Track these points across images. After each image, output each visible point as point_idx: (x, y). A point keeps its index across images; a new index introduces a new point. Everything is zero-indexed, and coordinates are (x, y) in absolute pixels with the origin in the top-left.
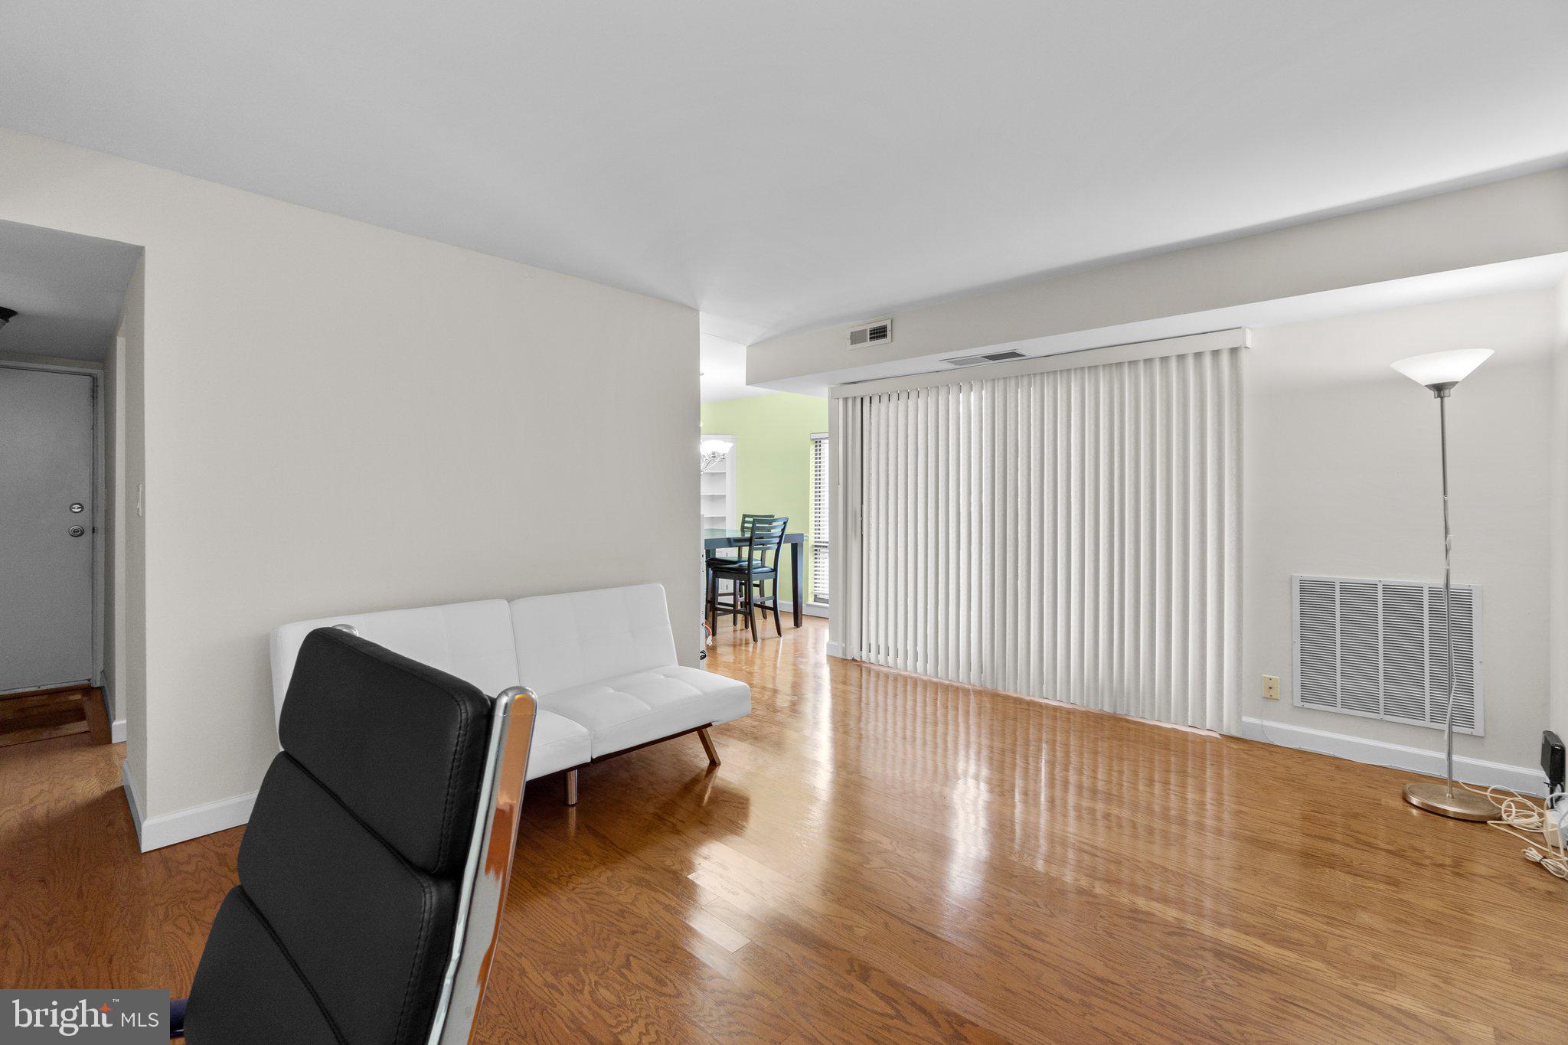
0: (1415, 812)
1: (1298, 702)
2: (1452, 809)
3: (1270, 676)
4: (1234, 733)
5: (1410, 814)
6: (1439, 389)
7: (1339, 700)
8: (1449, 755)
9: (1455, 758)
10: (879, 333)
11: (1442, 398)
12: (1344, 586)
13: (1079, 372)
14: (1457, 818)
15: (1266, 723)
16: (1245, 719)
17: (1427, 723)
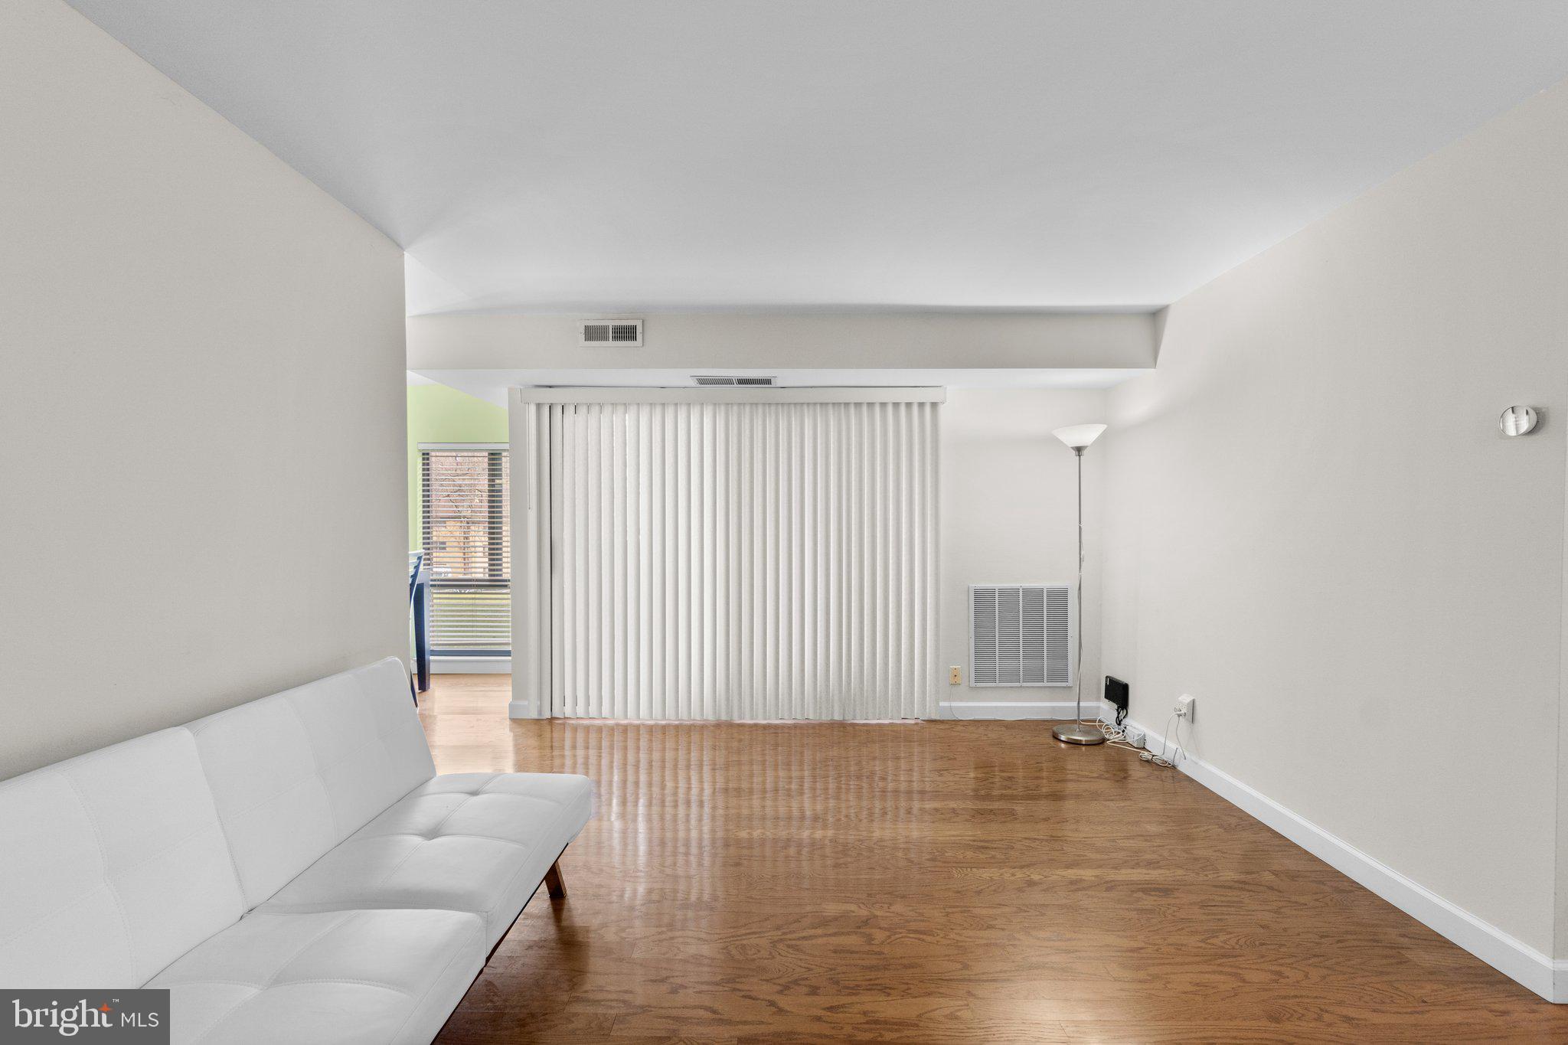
0: (1063, 745)
1: (973, 684)
2: (1083, 739)
3: (955, 667)
4: (934, 717)
5: (1060, 748)
6: (1079, 450)
7: (997, 677)
8: (1079, 703)
9: (1081, 704)
10: (626, 333)
11: (1080, 456)
12: (1002, 592)
13: (811, 407)
14: (1088, 744)
15: (954, 704)
16: (942, 704)
17: (1046, 684)
